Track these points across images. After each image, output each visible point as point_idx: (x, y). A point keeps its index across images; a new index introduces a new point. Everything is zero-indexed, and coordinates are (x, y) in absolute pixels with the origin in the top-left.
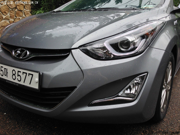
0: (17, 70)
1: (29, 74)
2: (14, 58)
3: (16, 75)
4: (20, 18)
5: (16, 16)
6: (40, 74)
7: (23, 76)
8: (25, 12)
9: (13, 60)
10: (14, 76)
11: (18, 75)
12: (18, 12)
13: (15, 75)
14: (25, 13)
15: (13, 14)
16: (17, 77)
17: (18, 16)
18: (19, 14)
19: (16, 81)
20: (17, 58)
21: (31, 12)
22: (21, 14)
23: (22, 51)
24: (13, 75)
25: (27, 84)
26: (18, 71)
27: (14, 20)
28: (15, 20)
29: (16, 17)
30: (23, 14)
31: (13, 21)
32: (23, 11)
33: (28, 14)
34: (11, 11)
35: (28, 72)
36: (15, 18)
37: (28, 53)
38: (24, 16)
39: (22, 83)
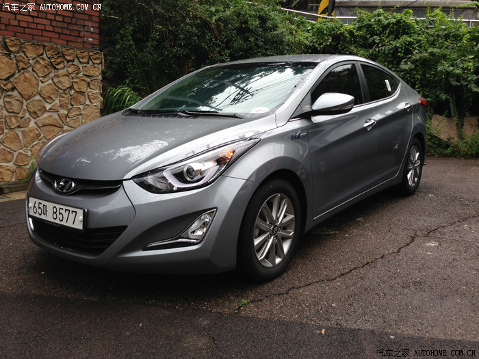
0: (58, 206)
1: (72, 211)
2: (56, 191)
3: (58, 213)
4: (80, 106)
5: (73, 103)
6: (84, 210)
7: (65, 215)
8: (90, 94)
9: (55, 195)
10: (55, 215)
11: (60, 213)
12: (76, 95)
13: (55, 213)
14: (91, 97)
15: (66, 99)
16: (58, 216)
17: (77, 103)
18: (78, 99)
19: (57, 221)
20: (60, 191)
21: (101, 95)
22: (82, 99)
23: (66, 182)
24: (54, 213)
25: (70, 224)
26: (60, 208)
27: (68, 112)
28: (71, 111)
29: (72, 105)
30: (87, 98)
31: (66, 113)
32: (86, 94)
33: (96, 98)
34: (63, 95)
35: (71, 209)
36: (70, 107)
37: (73, 185)
38: (88, 102)
39: (64, 223)
